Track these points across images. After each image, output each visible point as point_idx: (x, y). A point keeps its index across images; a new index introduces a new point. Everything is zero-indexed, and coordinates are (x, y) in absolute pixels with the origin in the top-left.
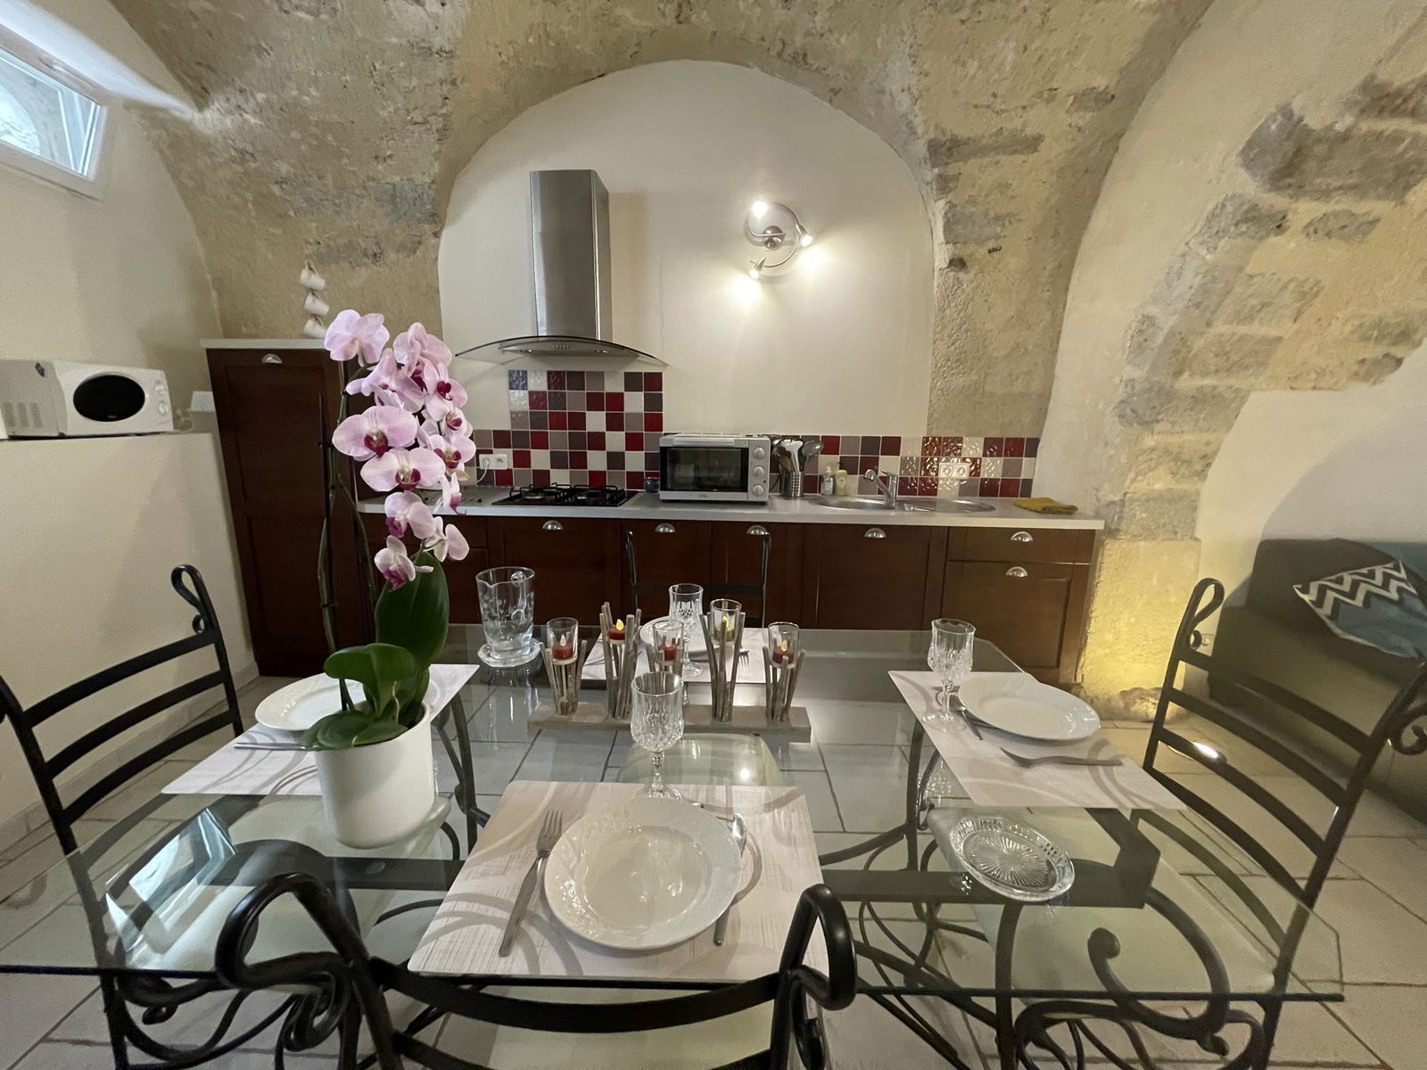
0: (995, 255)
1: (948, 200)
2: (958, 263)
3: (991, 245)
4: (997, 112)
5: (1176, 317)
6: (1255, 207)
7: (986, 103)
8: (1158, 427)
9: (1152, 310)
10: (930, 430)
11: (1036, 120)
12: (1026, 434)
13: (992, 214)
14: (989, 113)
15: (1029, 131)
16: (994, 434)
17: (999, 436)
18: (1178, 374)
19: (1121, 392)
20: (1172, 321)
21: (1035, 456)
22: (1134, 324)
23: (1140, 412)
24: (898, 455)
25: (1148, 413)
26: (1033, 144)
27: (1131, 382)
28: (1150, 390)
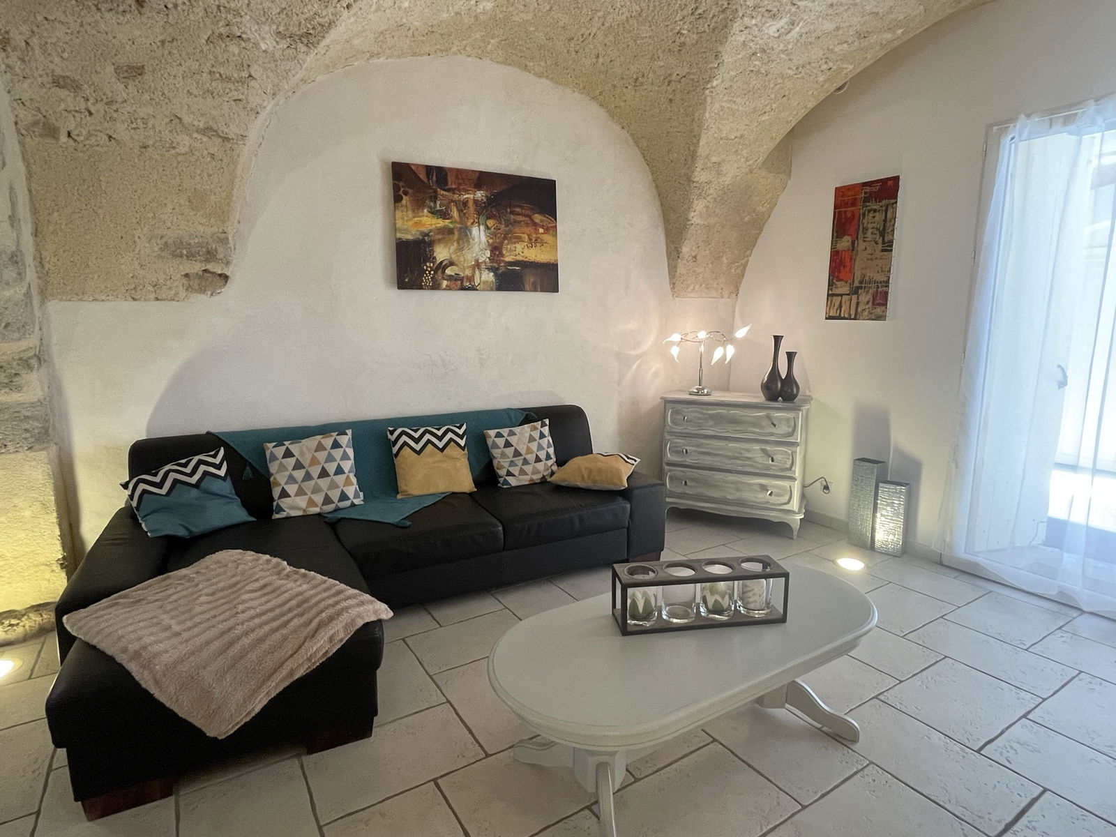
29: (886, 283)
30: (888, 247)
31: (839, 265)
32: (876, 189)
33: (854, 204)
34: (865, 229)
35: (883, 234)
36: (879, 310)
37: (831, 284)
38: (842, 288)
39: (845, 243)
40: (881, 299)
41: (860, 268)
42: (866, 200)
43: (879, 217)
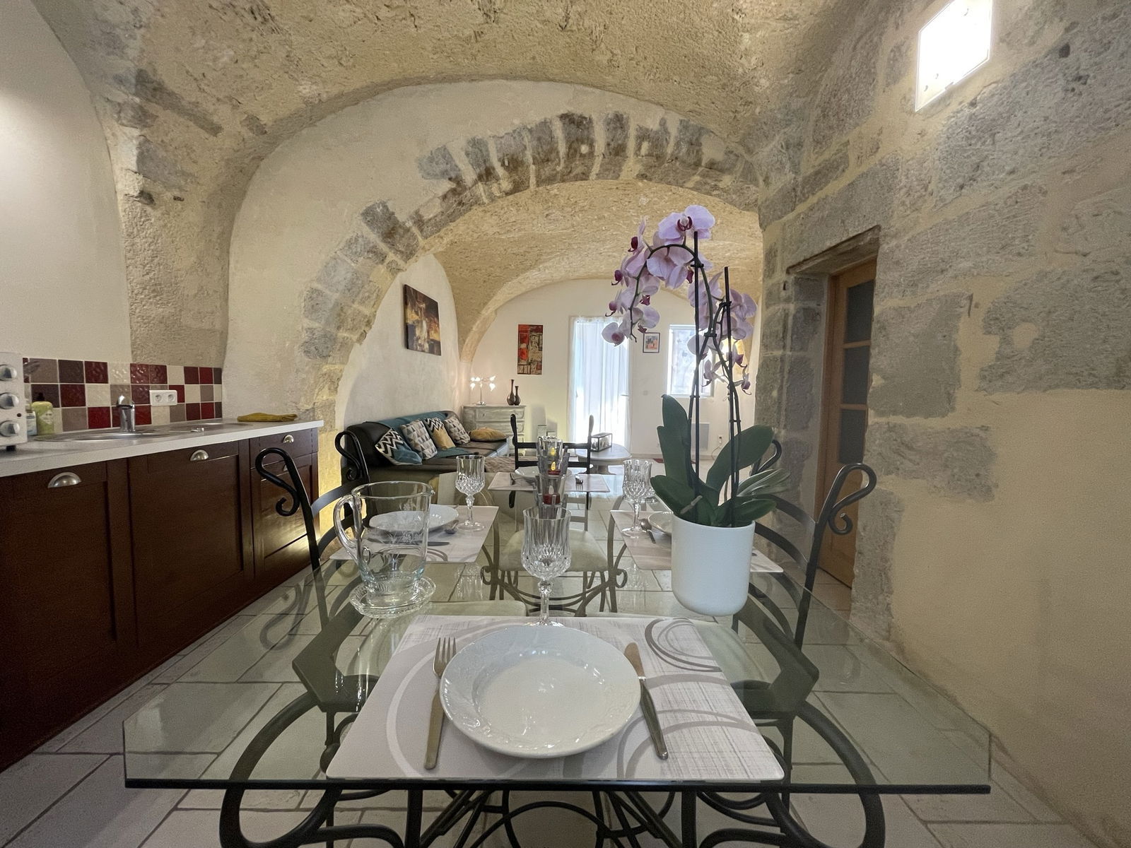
0: (179, 203)
1: (143, 133)
2: (146, 197)
3: (177, 193)
4: (200, 89)
5: (338, 294)
6: (375, 247)
7: (196, 76)
8: (330, 359)
9: (316, 285)
10: (134, 357)
11: (222, 115)
12: (213, 365)
13: (179, 167)
14: (194, 85)
15: (215, 119)
16: (190, 364)
17: (194, 366)
18: (339, 328)
19: (305, 336)
20: (336, 296)
21: (220, 383)
22: (305, 293)
23: (321, 350)
24: (107, 383)
25: (325, 350)
26: (215, 130)
27: (311, 330)
28: (325, 336)
29: (541, 362)
30: (541, 349)
31: (522, 354)
32: (535, 328)
33: (527, 332)
34: (532, 342)
35: (538, 345)
36: (539, 371)
37: (519, 362)
38: (524, 362)
39: (524, 346)
40: (539, 368)
41: (530, 356)
42: (531, 331)
43: (537, 339)
